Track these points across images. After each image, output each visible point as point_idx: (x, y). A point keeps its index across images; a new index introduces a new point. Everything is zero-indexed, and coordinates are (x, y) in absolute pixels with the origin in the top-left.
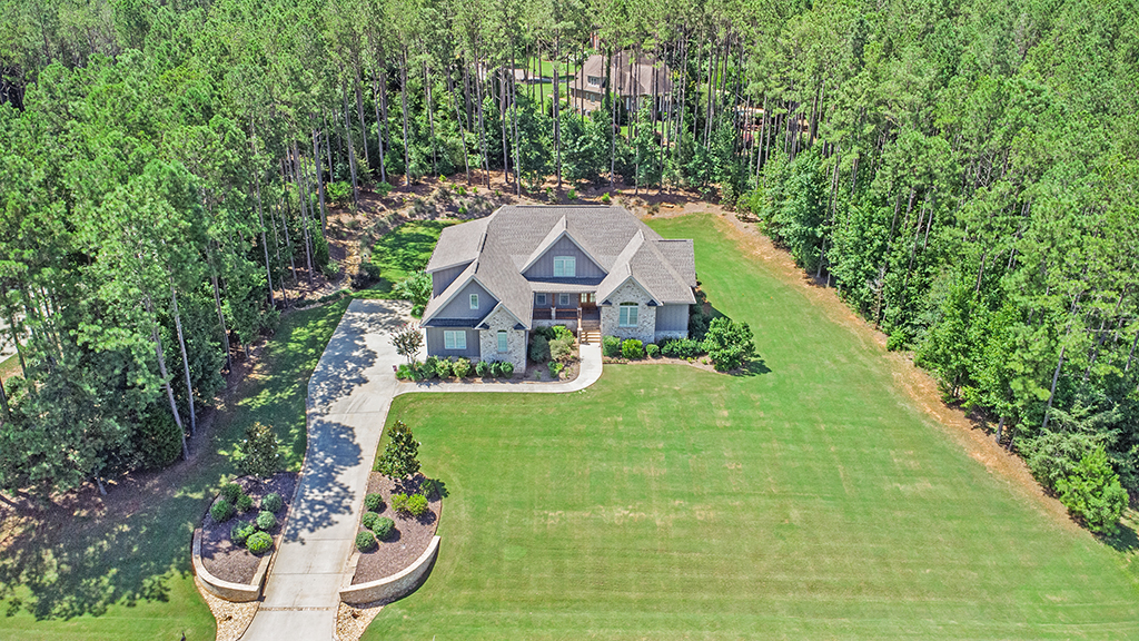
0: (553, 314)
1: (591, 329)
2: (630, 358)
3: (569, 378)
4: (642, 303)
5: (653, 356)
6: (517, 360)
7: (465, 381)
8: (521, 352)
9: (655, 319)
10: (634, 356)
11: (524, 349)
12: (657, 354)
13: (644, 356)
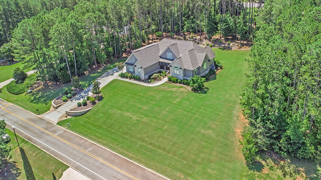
4: (179, 68)
6: (143, 76)
7: (130, 79)
8: (143, 74)
9: (183, 73)
10: (174, 82)
11: (144, 74)
12: (180, 83)
13: (177, 83)
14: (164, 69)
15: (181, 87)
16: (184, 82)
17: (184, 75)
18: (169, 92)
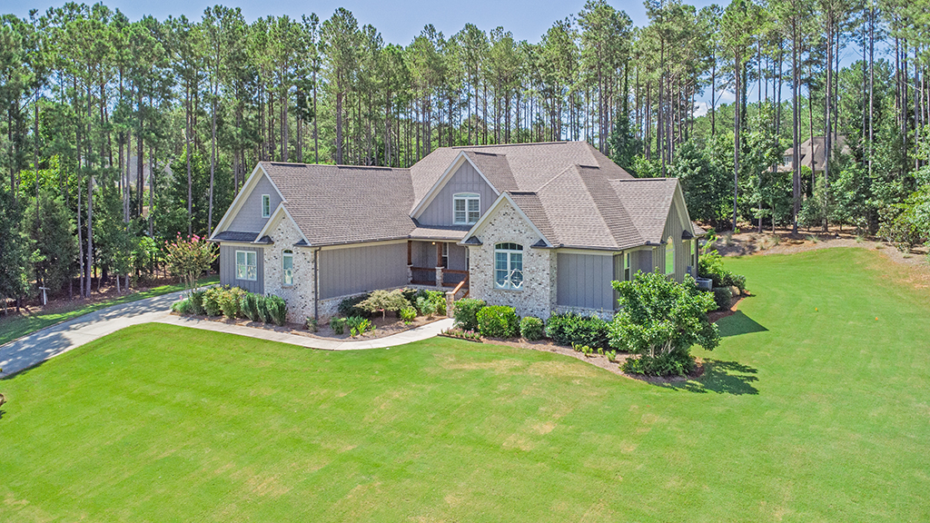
2: (487, 335)
4: (527, 244)
6: (304, 302)
7: (231, 320)
8: (307, 289)
9: (550, 274)
10: (495, 333)
11: (311, 283)
12: (536, 335)
13: (516, 335)
14: (433, 283)
15: (547, 357)
16: (561, 330)
17: (555, 289)
18: (465, 381)
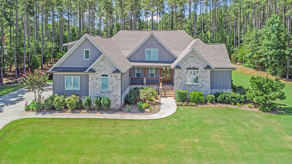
0: (145, 81)
1: (168, 90)
3: (151, 112)
4: (201, 68)
5: (211, 102)
6: (115, 98)
14: (143, 84)
